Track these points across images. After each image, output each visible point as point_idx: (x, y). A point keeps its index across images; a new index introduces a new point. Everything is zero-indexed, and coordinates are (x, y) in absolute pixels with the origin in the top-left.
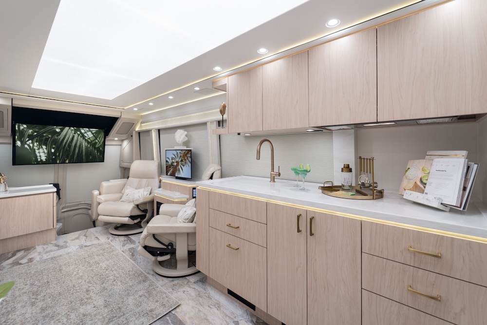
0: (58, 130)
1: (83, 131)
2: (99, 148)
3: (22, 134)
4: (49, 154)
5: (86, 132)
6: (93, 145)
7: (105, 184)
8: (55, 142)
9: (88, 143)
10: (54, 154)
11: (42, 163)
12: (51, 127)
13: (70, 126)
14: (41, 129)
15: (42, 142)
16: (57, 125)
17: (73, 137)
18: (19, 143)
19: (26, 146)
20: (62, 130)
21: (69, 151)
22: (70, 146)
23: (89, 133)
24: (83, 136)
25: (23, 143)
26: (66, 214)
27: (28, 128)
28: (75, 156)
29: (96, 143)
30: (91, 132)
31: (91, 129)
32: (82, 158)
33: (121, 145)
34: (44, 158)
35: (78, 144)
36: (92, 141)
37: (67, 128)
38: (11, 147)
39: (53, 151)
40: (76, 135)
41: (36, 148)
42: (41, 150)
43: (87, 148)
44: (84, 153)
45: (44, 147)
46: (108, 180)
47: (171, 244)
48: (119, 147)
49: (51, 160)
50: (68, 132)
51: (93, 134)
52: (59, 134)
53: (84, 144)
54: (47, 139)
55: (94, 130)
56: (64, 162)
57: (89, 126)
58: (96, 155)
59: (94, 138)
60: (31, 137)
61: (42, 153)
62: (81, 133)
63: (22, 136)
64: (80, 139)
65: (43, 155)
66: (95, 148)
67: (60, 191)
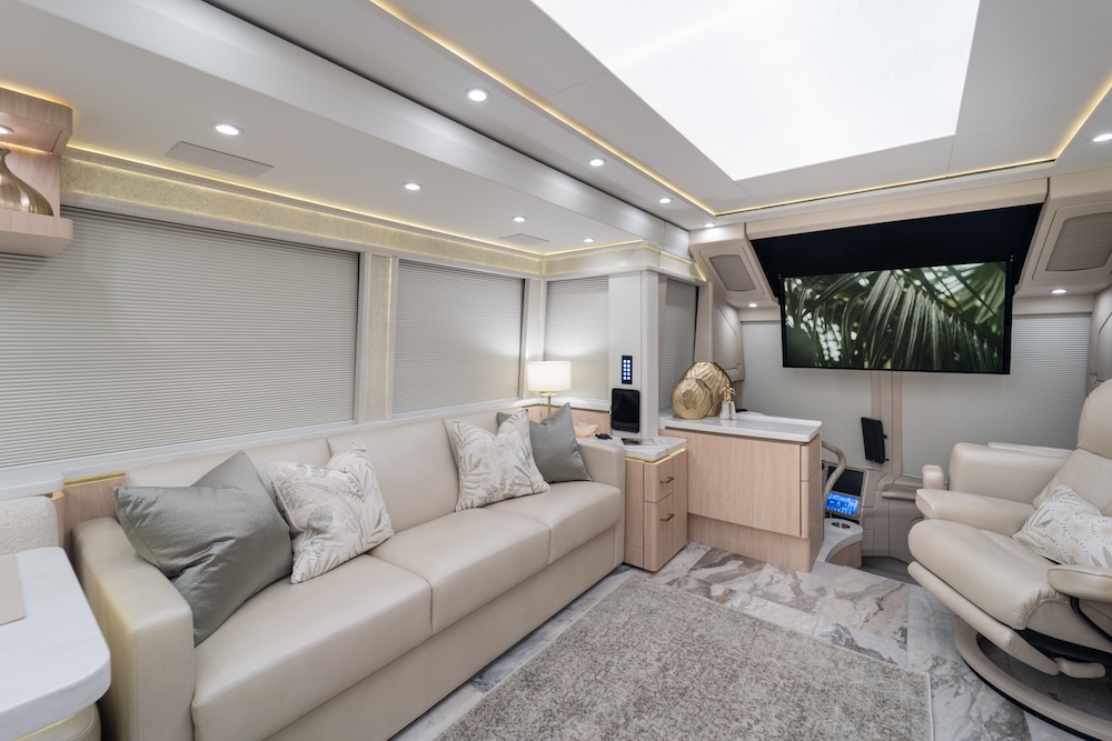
0: (863, 282)
1: (929, 276)
2: (986, 326)
3: (795, 296)
4: (847, 345)
5: (939, 279)
6: (965, 315)
7: (966, 454)
8: (858, 313)
9: (949, 311)
10: (858, 342)
11: (831, 365)
12: (846, 277)
13: (892, 268)
14: (827, 284)
15: (833, 315)
16: (861, 270)
17: (904, 294)
18: (790, 321)
19: (803, 326)
20: (873, 280)
21: (892, 337)
22: (893, 323)
23: (952, 281)
24: (931, 291)
25: (798, 320)
27: (805, 285)
28: (910, 352)
29: (975, 310)
30: (957, 274)
31: (957, 267)
32: (929, 358)
33: (1090, 314)
34: (836, 355)
35: (917, 317)
36: (959, 305)
37: (885, 274)
38: (779, 326)
39: (854, 336)
40: (910, 292)
41: (819, 330)
42: (830, 336)
43: (943, 327)
44: (935, 344)
45: (835, 327)
46: (982, 440)
48: (1084, 321)
49: (851, 360)
50: (889, 285)
51: (962, 280)
52: (866, 291)
53: (936, 315)
54: (840, 308)
55: (967, 269)
56: (879, 367)
57: (950, 259)
58: (976, 351)
59: (967, 294)
60: (811, 306)
61: (832, 343)
62: (925, 282)
63: (795, 305)
64: (923, 300)
65: (832, 345)
66: (972, 327)
67: (886, 441)
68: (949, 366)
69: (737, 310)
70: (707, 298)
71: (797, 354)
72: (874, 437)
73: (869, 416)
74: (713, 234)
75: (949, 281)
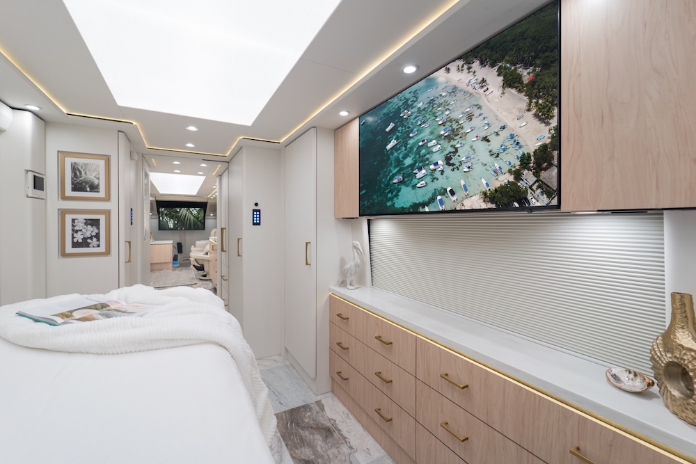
0: (178, 210)
2: (201, 220)
3: (162, 212)
4: (174, 224)
5: (192, 211)
6: (197, 218)
7: (198, 242)
8: (177, 217)
10: (177, 224)
11: (171, 229)
12: (174, 209)
13: (184, 207)
14: (171, 210)
15: (171, 217)
16: (178, 207)
17: (186, 213)
18: (161, 218)
19: (164, 220)
20: (180, 210)
21: (184, 222)
22: (184, 219)
24: (191, 213)
25: (163, 218)
26: (185, 262)
27: (165, 210)
28: (187, 226)
29: (199, 217)
32: (191, 227)
34: (172, 227)
35: (189, 218)
36: (196, 216)
37: (183, 209)
38: (158, 220)
39: (176, 222)
40: (188, 213)
41: (168, 221)
42: (171, 222)
43: (194, 220)
44: (192, 224)
45: (172, 220)
46: (200, 240)
47: (203, 265)
49: (175, 229)
50: (183, 211)
51: (197, 211)
52: (179, 212)
53: (192, 218)
54: (173, 216)
55: (197, 209)
56: (181, 230)
57: (194, 208)
58: (199, 226)
59: (198, 214)
60: (166, 215)
61: (171, 224)
62: (190, 211)
63: (162, 214)
64: (190, 215)
66: (198, 220)
67: (182, 248)
68: (195, 229)
71: (162, 227)
72: (180, 247)
73: (179, 242)
75: (195, 211)
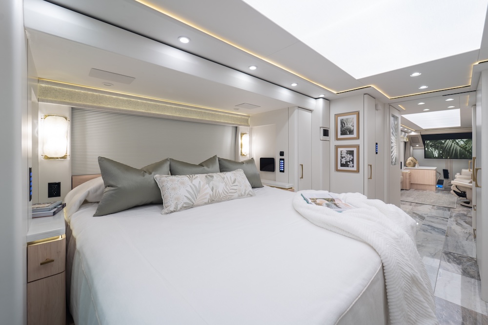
0: (443, 142)
1: (457, 141)
2: (469, 150)
3: (428, 144)
4: (439, 154)
5: (459, 142)
6: (465, 148)
7: (463, 170)
8: (442, 148)
9: (461, 147)
10: (442, 154)
11: (436, 158)
12: (439, 141)
13: (449, 139)
14: (435, 142)
15: (436, 148)
16: (443, 139)
17: (452, 144)
18: (426, 149)
20: (445, 142)
21: (449, 152)
22: (450, 149)
23: (462, 142)
24: (458, 144)
25: (428, 149)
27: (430, 142)
28: (453, 155)
29: (467, 147)
30: (463, 141)
32: (457, 156)
34: (437, 156)
35: (455, 148)
36: (463, 146)
37: (448, 140)
38: (423, 150)
39: (441, 152)
40: (453, 144)
41: (433, 151)
42: (435, 152)
43: (460, 150)
44: (458, 153)
45: (437, 150)
49: (440, 157)
50: (449, 142)
52: (444, 143)
53: (459, 148)
54: (438, 147)
55: (465, 140)
56: (447, 158)
57: (461, 138)
59: (465, 145)
60: (431, 146)
62: (456, 142)
63: (428, 146)
64: (456, 145)
65: (436, 154)
66: (466, 150)
67: (449, 174)
68: (461, 158)
69: (413, 146)
70: (408, 145)
71: (428, 156)
72: (446, 173)
73: (445, 169)
74: (413, 133)
75: (461, 142)
